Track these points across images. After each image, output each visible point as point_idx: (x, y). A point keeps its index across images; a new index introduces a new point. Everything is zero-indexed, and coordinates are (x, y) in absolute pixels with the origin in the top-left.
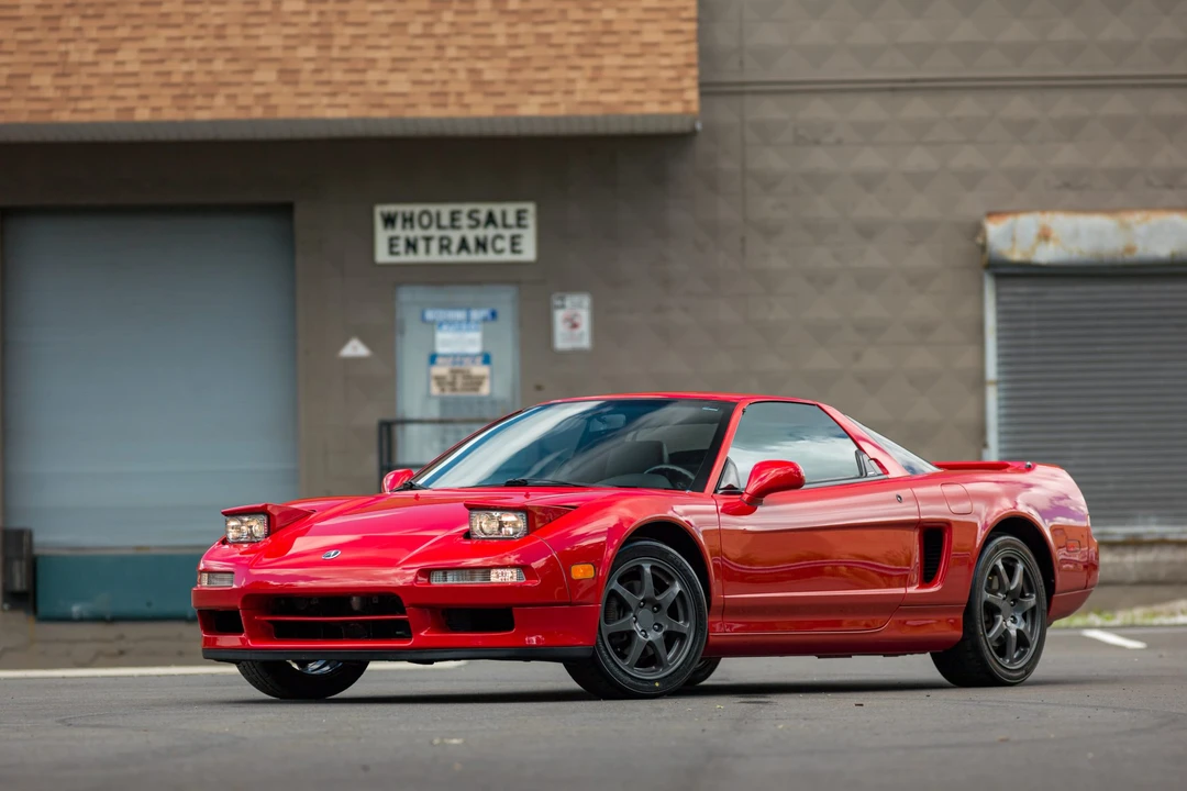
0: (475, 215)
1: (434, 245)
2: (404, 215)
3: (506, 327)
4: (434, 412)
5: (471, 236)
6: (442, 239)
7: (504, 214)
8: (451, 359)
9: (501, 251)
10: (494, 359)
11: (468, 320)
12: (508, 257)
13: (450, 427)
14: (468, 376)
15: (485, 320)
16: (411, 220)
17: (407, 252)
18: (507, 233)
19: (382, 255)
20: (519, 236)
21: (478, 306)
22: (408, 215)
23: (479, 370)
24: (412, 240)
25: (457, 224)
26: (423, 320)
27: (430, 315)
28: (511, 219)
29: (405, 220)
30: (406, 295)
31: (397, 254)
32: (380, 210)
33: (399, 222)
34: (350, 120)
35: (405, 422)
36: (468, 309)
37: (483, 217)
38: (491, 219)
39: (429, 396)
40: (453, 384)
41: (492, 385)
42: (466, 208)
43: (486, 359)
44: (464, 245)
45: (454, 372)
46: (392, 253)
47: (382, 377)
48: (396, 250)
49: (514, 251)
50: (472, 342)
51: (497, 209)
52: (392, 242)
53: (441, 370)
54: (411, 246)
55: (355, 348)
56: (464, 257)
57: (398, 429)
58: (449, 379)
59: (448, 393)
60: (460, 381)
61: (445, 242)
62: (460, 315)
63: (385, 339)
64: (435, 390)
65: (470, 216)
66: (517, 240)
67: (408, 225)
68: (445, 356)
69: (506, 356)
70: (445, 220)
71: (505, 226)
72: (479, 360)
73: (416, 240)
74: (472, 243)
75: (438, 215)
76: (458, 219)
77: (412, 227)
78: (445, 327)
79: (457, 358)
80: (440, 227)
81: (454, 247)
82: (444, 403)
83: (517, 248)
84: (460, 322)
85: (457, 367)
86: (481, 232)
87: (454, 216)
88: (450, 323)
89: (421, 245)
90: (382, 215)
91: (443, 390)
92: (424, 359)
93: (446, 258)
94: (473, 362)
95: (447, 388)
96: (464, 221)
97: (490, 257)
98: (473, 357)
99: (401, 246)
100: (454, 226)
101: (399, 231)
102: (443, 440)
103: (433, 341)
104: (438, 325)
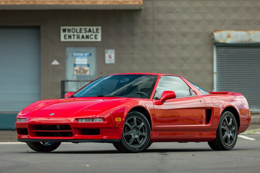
0: (86, 29)
1: (76, 37)
2: (68, 29)
3: (93, 58)
4: (75, 79)
5: (85, 35)
6: (77, 35)
7: (93, 29)
8: (79, 66)
9: (92, 39)
10: (90, 66)
11: (84, 56)
12: (94, 40)
13: (79, 83)
14: (84, 70)
15: (88, 56)
16: (70, 30)
17: (69, 38)
18: (94, 34)
19: (62, 39)
21: (86, 52)
22: (69, 29)
23: (87, 68)
24: (70, 35)
25: (81, 31)
26: (73, 56)
27: (74, 54)
28: (95, 31)
29: (68, 30)
30: (68, 49)
31: (66, 39)
32: (62, 28)
33: (67, 31)
34: (55, 5)
35: (68, 81)
36: (84, 53)
37: (88, 30)
38: (90, 31)
39: (74, 74)
40: (80, 72)
41: (90, 72)
42: (84, 28)
43: (88, 66)
44: (83, 37)
45: (80, 69)
46: (65, 39)
47: (62, 69)
48: (66, 38)
49: (95, 39)
50: (85, 61)
51: (91, 28)
52: (65, 36)
53: (77, 68)
54: (70, 37)
55: (55, 62)
56: (83, 40)
57: (66, 83)
58: (79, 70)
59: (79, 74)
60: (82, 71)
61: (78, 36)
62: (82, 54)
63: (63, 60)
64: (75, 73)
65: (85, 29)
66: (96, 36)
67: (69, 32)
68: (78, 65)
69: (93, 65)
70: (78, 31)
71: (94, 32)
72: (87, 66)
73: (71, 35)
75: (77, 29)
77: (70, 32)
78: (78, 57)
79: (81, 65)
80: (77, 32)
81: (81, 37)
82: (78, 76)
83: (96, 38)
84: (82, 56)
85: (81, 67)
86: (87, 34)
87: (81, 30)
88: (79, 56)
89: (72, 37)
90: (63, 29)
91: (77, 73)
92: (73, 65)
93: (78, 40)
94: (85, 66)
95: (78, 72)
96: (83, 31)
97: (90, 40)
98: (85, 65)
99: (67, 37)
100: (80, 32)
101: (67, 33)
102: (77, 86)
103: (75, 61)
104: (76, 57)
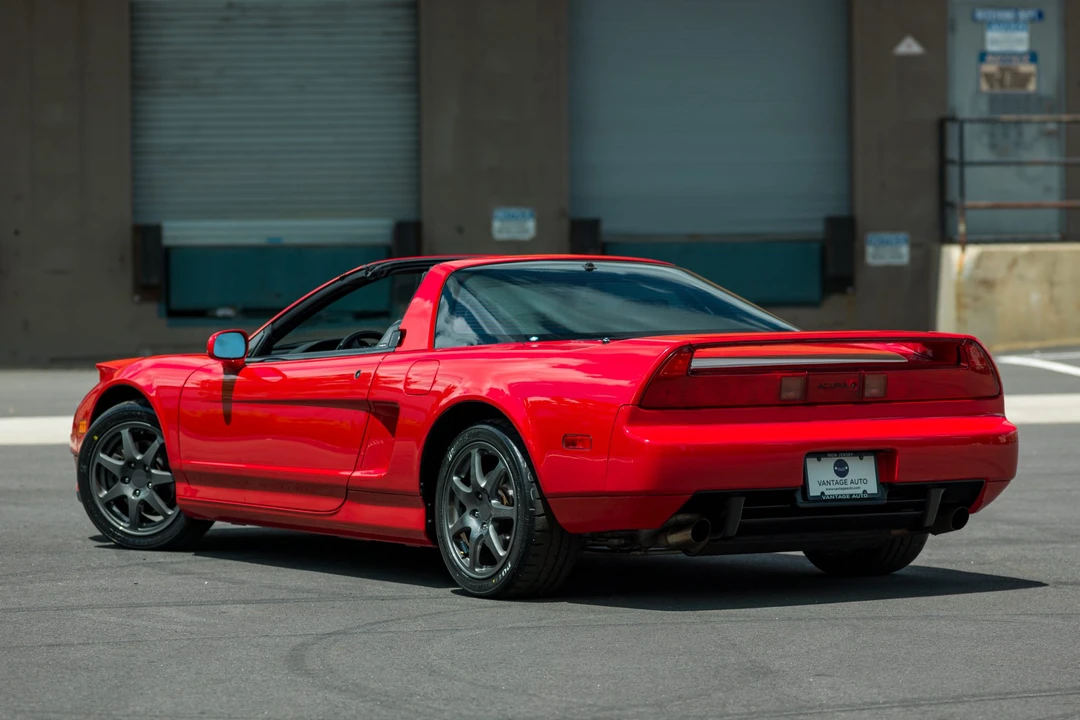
3: (1052, 27)
4: (982, 111)
8: (999, 58)
10: (1041, 58)
11: (1016, 20)
14: (1015, 74)
15: (1032, 20)
21: (1025, 7)
23: (1026, 68)
26: (974, 19)
27: (980, 14)
35: (953, 119)
36: (1016, 9)
39: (978, 92)
40: (1001, 83)
41: (1038, 82)
43: (1033, 57)
45: (1002, 70)
47: (933, 73)
50: (1020, 41)
53: (990, 68)
55: (910, 46)
57: (950, 125)
58: (998, 76)
59: (997, 90)
60: (1008, 78)
62: (1008, 15)
63: (937, 37)
64: (985, 86)
68: (994, 54)
69: (1052, 56)
72: (1027, 58)
78: (995, 27)
79: (1006, 57)
82: (993, 100)
84: (1009, 22)
85: (1006, 65)
88: (1000, 23)
91: (992, 87)
92: (975, 58)
94: (1021, 61)
95: (996, 85)
98: (1020, 55)
102: (992, 135)
103: (983, 40)
104: (988, 24)
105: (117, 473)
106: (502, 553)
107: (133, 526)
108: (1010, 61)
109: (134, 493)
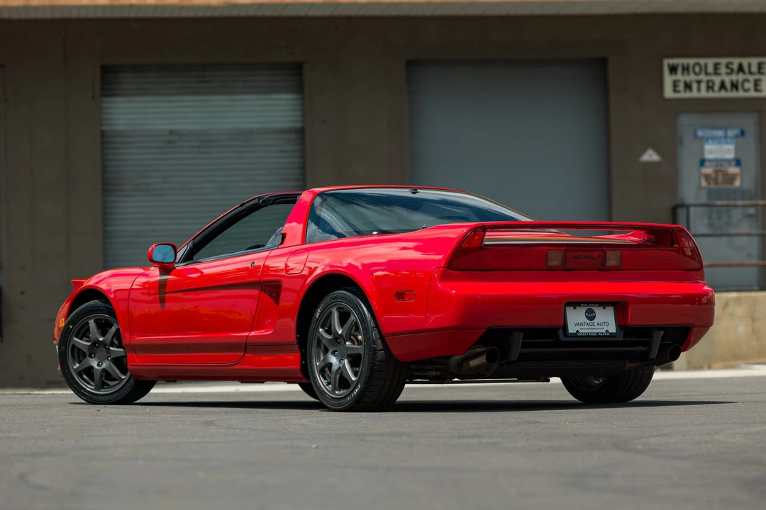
0: (730, 66)
1: (703, 86)
2: (683, 65)
3: (751, 141)
4: (703, 199)
5: (727, 80)
6: (708, 82)
7: (750, 65)
8: (714, 163)
9: (746, 90)
10: (743, 163)
11: (726, 137)
12: (752, 94)
13: (714, 209)
14: (726, 174)
15: (737, 136)
16: (688, 69)
17: (685, 90)
18: (752, 78)
19: (669, 93)
20: (760, 80)
21: (731, 127)
22: (686, 66)
23: (733, 170)
24: (688, 82)
25: (718, 71)
26: (696, 136)
27: (700, 133)
28: (754, 69)
29: (683, 69)
30: (685, 121)
31: (679, 92)
32: (667, 62)
33: (680, 70)
35: (682, 205)
36: (725, 129)
37: (735, 67)
38: (741, 69)
39: (700, 187)
40: (716, 180)
41: (742, 180)
42: (724, 61)
43: (738, 162)
44: (723, 86)
45: (716, 172)
46: (675, 91)
47: (668, 173)
48: (677, 89)
49: (756, 90)
50: (728, 151)
51: (745, 61)
52: (675, 84)
53: (707, 170)
54: (688, 86)
55: (651, 156)
56: (723, 94)
57: (681, 211)
58: (713, 176)
59: (713, 186)
60: (720, 177)
61: (710, 84)
62: (720, 133)
63: (670, 149)
64: (704, 184)
65: (727, 66)
66: (758, 83)
67: (686, 72)
68: (711, 161)
69: (751, 162)
70: (710, 69)
71: (750, 73)
72: (733, 163)
73: (691, 82)
74: (728, 85)
75: (706, 66)
76: (719, 69)
77: (688, 73)
78: (710, 141)
79: (719, 162)
80: (707, 73)
81: (717, 87)
82: (710, 193)
83: (758, 88)
84: (720, 138)
85: (719, 168)
86: (734, 77)
87: (716, 66)
88: (714, 138)
89: (695, 86)
90: (668, 65)
91: (709, 184)
92: (697, 163)
93: (711, 95)
94: (730, 165)
95: (712, 182)
96: (723, 70)
97: (741, 94)
98: (729, 161)
99: (681, 87)
100: (716, 72)
101: (679, 76)
102: (710, 218)
103: (702, 151)
104: (705, 140)
105: (86, 350)
106: (354, 379)
107: (97, 388)
108: (722, 165)
109: (98, 365)
